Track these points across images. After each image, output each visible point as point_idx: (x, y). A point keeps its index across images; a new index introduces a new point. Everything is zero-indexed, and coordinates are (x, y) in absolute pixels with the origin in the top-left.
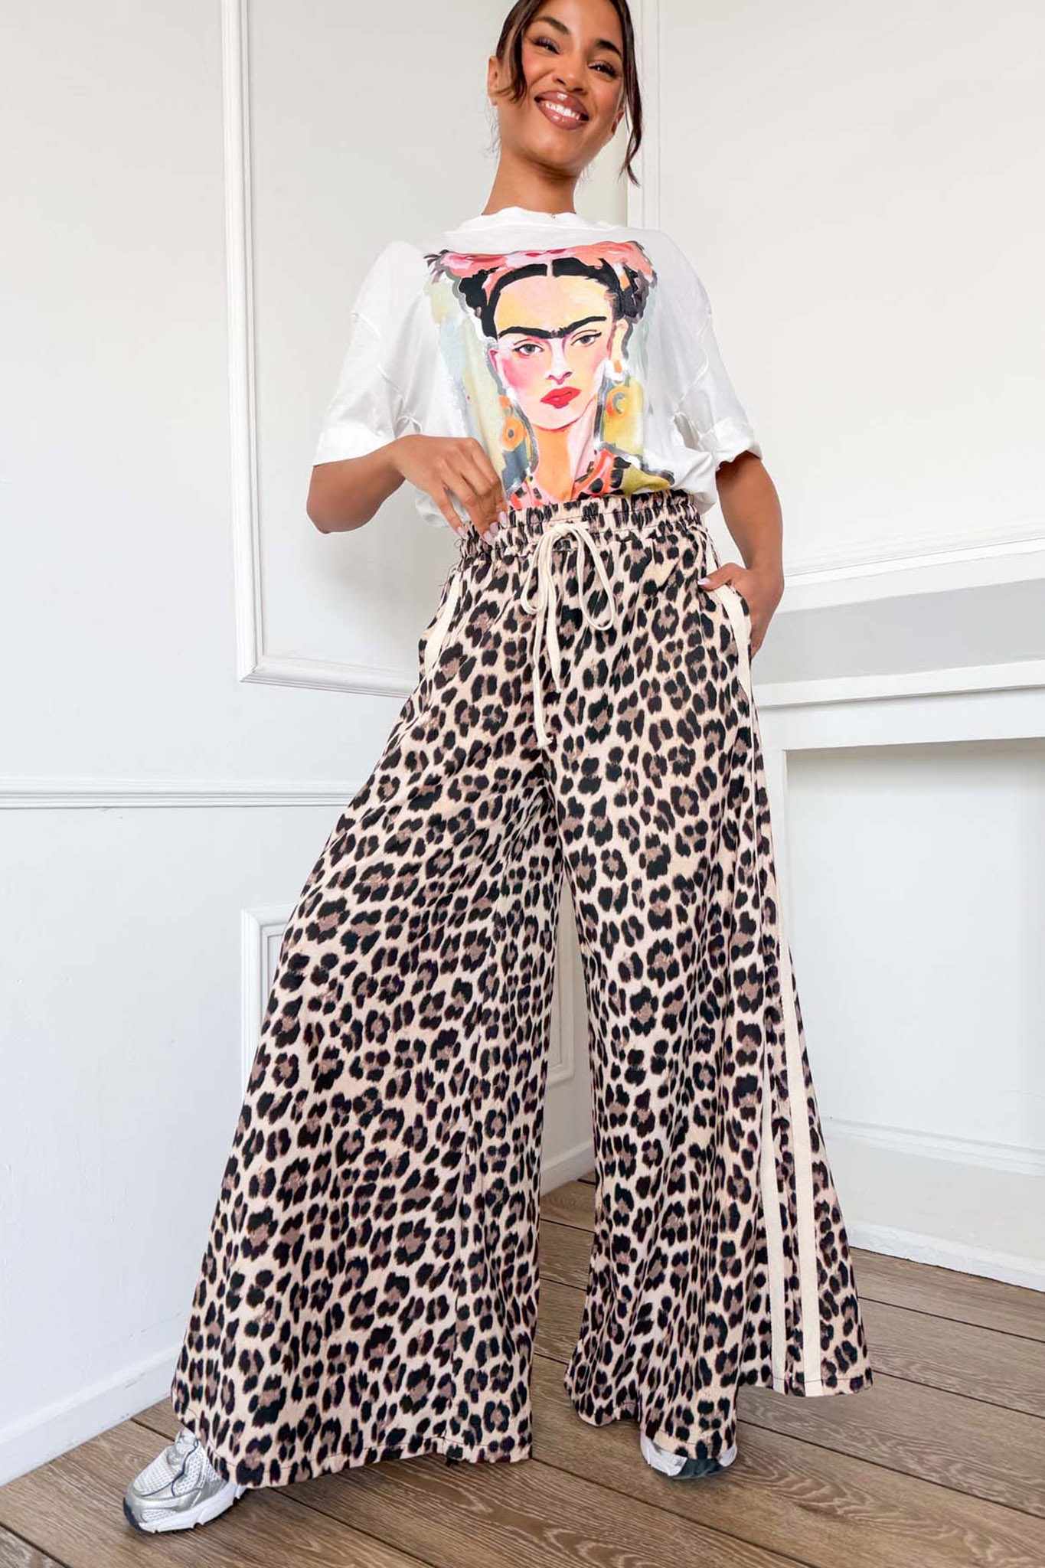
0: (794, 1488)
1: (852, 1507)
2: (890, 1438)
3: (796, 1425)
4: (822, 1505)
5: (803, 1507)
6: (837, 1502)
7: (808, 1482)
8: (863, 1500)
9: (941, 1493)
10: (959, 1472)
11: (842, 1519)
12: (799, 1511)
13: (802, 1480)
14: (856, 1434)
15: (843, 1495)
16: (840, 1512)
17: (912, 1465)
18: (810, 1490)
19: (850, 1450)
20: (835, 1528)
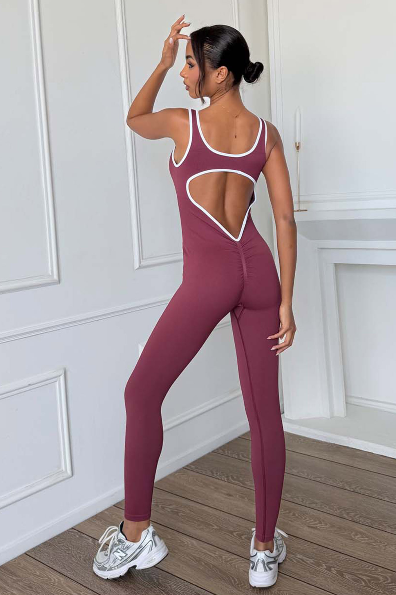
0: (308, 522)
1: (323, 526)
2: (341, 508)
3: (314, 505)
4: (314, 526)
5: (309, 527)
6: (319, 525)
7: (312, 520)
8: (326, 524)
9: (351, 523)
10: (358, 517)
11: (318, 529)
12: (307, 528)
13: (311, 519)
14: (332, 508)
15: (321, 523)
16: (319, 528)
17: (345, 516)
18: (312, 522)
19: (328, 512)
20: (316, 531)
